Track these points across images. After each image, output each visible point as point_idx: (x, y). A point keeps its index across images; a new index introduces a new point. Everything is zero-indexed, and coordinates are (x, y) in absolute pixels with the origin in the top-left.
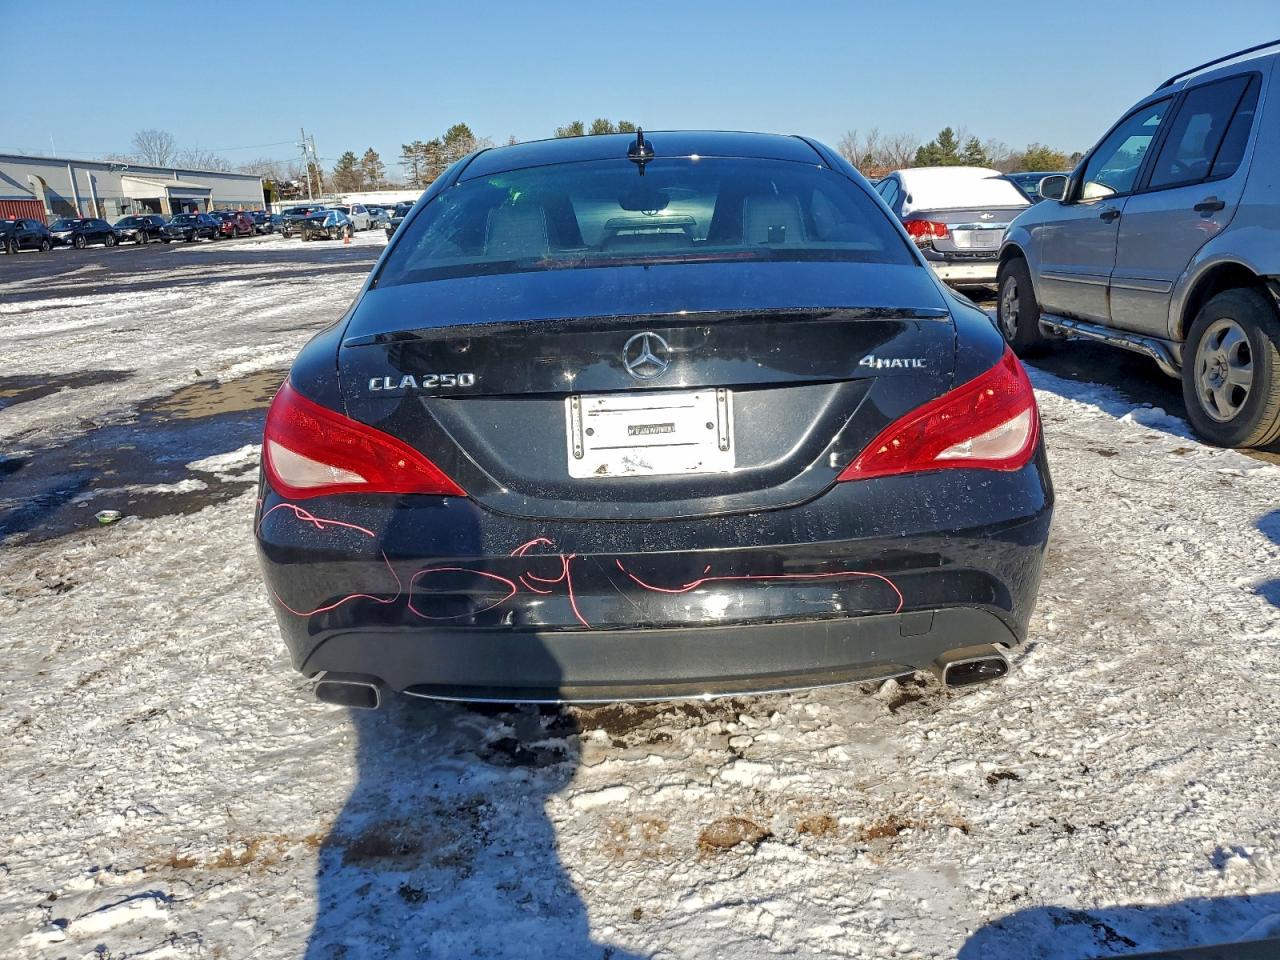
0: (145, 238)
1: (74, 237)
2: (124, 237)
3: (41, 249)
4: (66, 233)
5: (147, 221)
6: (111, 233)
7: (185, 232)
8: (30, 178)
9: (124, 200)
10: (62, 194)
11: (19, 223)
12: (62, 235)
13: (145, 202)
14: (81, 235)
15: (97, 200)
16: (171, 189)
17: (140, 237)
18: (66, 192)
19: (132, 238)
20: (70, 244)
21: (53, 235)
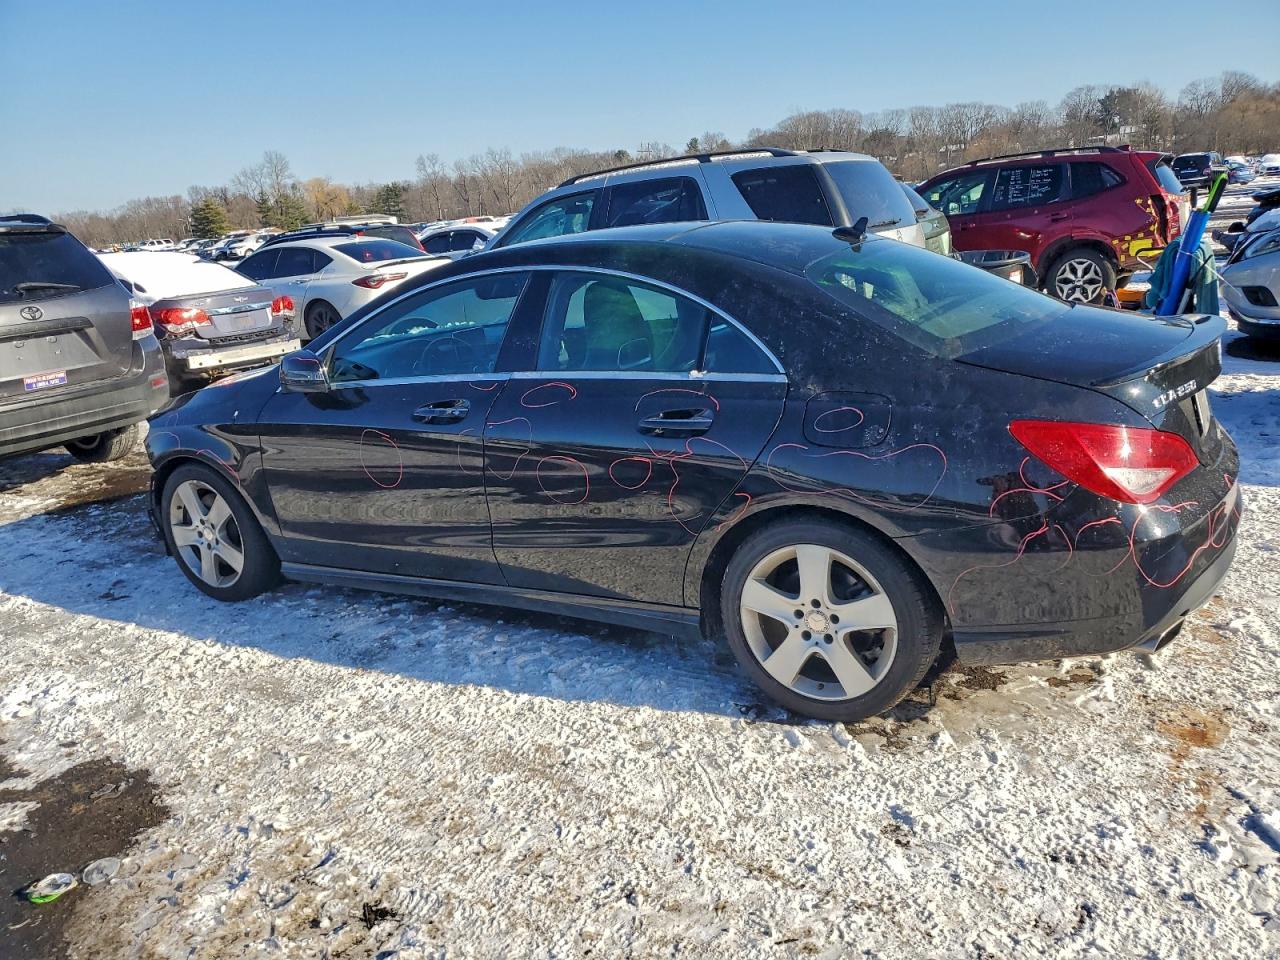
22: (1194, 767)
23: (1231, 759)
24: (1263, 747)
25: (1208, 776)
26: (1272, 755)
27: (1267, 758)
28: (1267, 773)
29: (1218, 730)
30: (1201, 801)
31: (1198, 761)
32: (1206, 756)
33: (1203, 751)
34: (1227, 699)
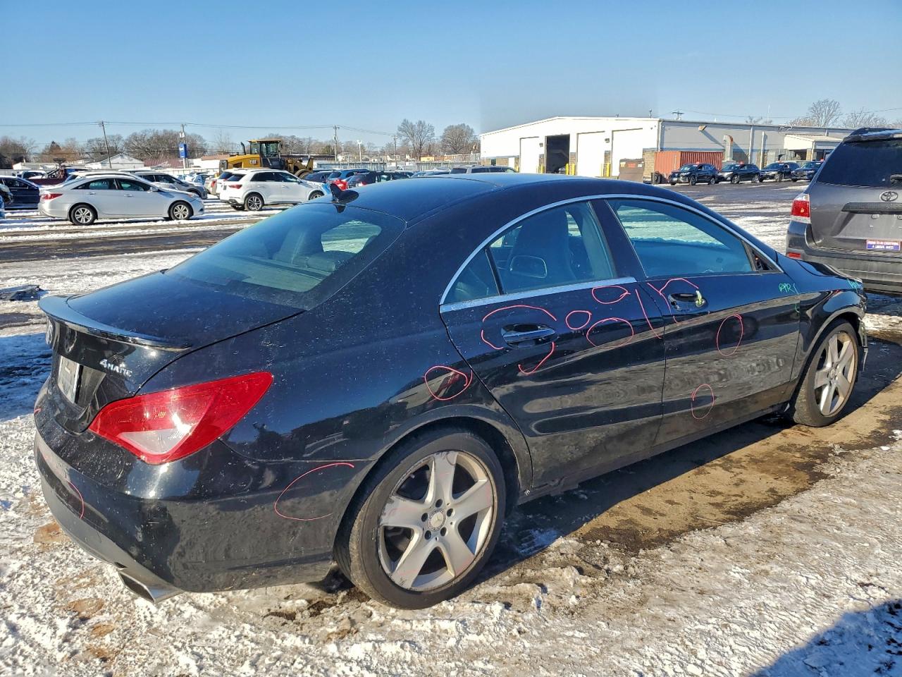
0: (781, 178)
1: (732, 177)
2: (767, 177)
3: (709, 183)
4: (729, 173)
5: (786, 166)
6: (758, 174)
7: (809, 174)
8: (726, 138)
9: (782, 150)
10: (742, 147)
11: (700, 167)
12: (726, 175)
13: (797, 152)
14: (737, 175)
15: (764, 151)
16: (817, 143)
17: (777, 177)
18: (745, 146)
19: (772, 177)
20: (729, 181)
21: (720, 174)
22: (46, 514)
23: (27, 528)
24: (10, 540)
25: (37, 514)
26: (4, 538)
27: (6, 536)
28: (5, 528)
29: (41, 538)
30: (35, 502)
31: (45, 518)
32: (42, 523)
33: (46, 524)
34: (45, 559)
